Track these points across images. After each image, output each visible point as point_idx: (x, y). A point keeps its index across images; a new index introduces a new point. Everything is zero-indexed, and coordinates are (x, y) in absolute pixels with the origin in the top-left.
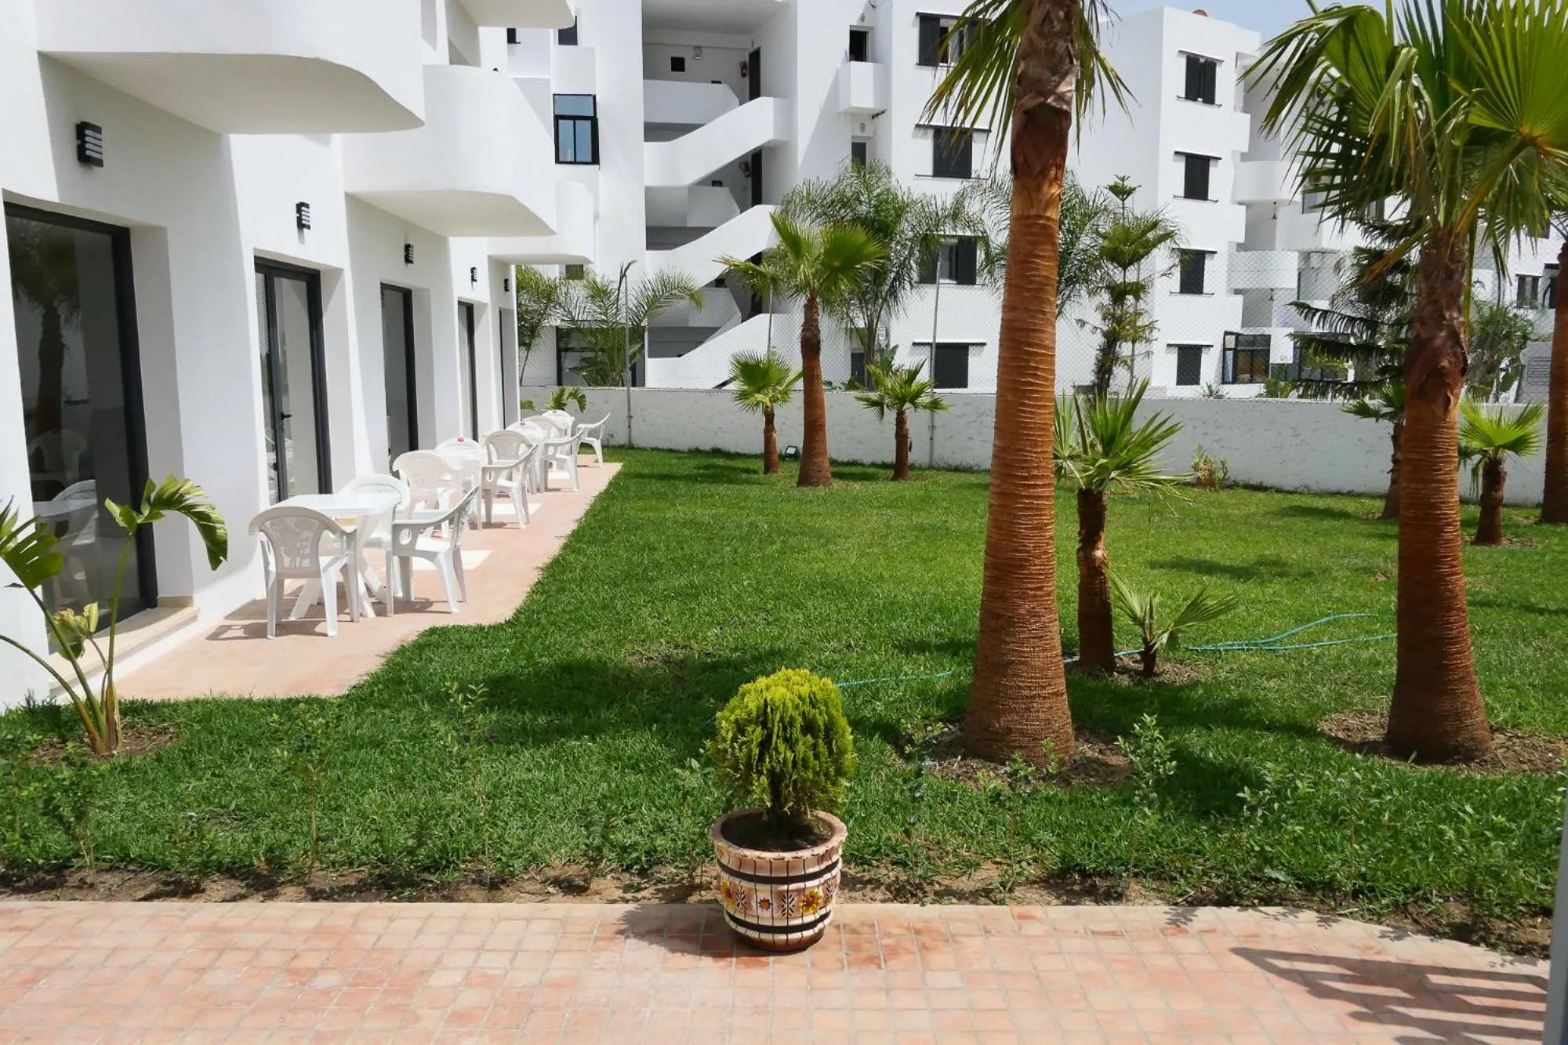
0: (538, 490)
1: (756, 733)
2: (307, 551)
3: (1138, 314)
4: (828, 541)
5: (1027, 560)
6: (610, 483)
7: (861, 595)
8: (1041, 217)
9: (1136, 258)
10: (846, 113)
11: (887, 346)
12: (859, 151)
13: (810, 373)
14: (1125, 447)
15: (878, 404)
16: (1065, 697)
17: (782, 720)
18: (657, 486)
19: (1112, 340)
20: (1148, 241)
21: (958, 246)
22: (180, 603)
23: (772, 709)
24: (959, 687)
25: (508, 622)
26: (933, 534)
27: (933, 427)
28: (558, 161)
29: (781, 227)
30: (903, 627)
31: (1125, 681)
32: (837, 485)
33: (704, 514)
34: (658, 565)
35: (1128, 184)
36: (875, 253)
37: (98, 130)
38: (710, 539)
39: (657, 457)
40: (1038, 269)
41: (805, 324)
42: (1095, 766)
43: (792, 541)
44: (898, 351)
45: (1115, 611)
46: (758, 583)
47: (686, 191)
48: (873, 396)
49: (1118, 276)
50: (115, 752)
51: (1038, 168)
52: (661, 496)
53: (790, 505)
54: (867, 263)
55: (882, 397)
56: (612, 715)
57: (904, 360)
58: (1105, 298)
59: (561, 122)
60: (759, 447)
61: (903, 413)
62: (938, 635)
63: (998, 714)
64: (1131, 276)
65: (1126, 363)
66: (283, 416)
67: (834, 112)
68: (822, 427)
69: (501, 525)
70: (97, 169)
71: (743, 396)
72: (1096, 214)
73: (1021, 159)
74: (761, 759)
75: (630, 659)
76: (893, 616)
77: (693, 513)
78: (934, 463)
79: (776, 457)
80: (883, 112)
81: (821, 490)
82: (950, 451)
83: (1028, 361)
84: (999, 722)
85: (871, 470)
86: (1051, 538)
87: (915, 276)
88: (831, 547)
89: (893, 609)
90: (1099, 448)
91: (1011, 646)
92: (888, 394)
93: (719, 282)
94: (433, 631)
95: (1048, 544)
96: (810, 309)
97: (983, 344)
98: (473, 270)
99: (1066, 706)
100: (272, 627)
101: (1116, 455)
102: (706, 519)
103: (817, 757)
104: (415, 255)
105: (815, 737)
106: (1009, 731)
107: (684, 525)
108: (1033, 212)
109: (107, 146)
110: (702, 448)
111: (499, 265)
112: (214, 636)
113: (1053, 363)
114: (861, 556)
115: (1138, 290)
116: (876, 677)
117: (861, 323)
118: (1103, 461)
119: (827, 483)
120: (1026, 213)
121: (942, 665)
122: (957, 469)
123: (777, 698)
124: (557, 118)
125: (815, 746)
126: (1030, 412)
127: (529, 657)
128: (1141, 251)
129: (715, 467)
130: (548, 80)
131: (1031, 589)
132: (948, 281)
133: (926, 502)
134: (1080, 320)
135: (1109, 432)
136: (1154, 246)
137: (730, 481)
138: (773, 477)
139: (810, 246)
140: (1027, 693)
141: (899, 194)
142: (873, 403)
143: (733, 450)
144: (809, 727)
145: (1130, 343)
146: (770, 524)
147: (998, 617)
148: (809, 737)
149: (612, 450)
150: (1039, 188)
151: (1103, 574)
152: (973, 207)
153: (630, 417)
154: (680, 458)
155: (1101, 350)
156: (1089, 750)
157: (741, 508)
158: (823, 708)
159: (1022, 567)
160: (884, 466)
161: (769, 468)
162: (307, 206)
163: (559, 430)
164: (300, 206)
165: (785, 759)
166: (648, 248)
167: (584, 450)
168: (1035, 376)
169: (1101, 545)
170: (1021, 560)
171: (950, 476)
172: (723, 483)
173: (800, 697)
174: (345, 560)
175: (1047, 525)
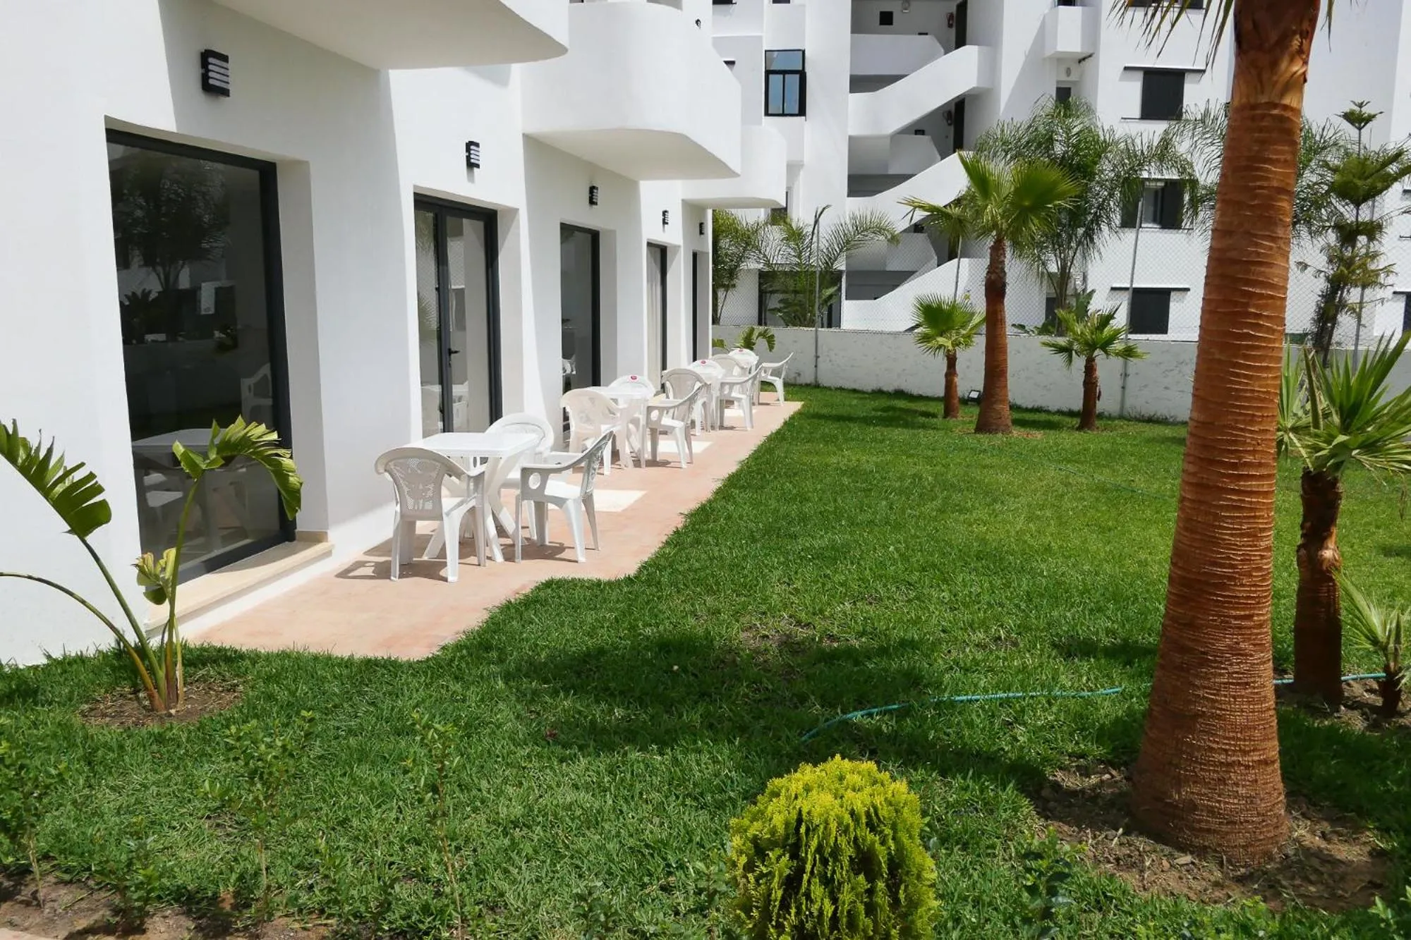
0: (713, 428)
1: (781, 864)
2: (430, 494)
3: (1374, 256)
4: (995, 501)
5: (1231, 578)
6: (785, 423)
7: (1022, 570)
8: (1275, 106)
9: (1372, 194)
10: (1050, 58)
11: (1084, 290)
12: (1063, 94)
13: (994, 318)
14: (1373, 419)
15: (1066, 350)
16: (1277, 765)
17: (820, 849)
18: (830, 428)
19: (1337, 284)
20: (1389, 175)
21: (1163, 189)
22: (316, 538)
23: (808, 830)
24: (1130, 712)
25: (629, 580)
26: (1115, 496)
27: (1125, 375)
28: (767, 114)
29: (972, 170)
30: (1067, 618)
31: (1357, 723)
32: (1017, 432)
33: (868, 461)
34: (804, 519)
35: (1367, 110)
36: (1069, 191)
37: (225, 58)
38: (867, 491)
39: (838, 399)
40: (1267, 179)
41: (990, 267)
42: (1315, 862)
43: (956, 497)
44: (1095, 295)
45: (1347, 630)
46: (907, 548)
47: (889, 141)
48: (1062, 341)
49: (1348, 212)
50: (173, 711)
51: (1274, 36)
52: (829, 440)
53: (963, 454)
54: (1057, 202)
55: (1071, 343)
56: (694, 717)
57: (1099, 304)
58: (1332, 237)
59: (771, 76)
60: (940, 391)
61: (1093, 360)
62: (1108, 632)
63: (1179, 782)
64: (1365, 214)
65: (1353, 310)
66: (450, 352)
67: (1039, 58)
68: (1003, 373)
69: (665, 464)
70: (223, 99)
71: (925, 338)
72: (1324, 148)
73: (1248, 26)
74: (785, 906)
75: (742, 636)
76: (1055, 601)
77: (858, 460)
78: (1125, 413)
79: (956, 401)
80: (1090, 56)
81: (998, 439)
82: (1144, 400)
83: (1247, 305)
84: (1179, 793)
85: (1056, 418)
86: (1268, 549)
87: (1117, 219)
88: (998, 506)
89: (1057, 593)
90: (1336, 419)
91: (1201, 693)
92: (1078, 340)
93: (917, 228)
94: (549, 584)
95: (1262, 557)
96: (997, 250)
97: (1188, 290)
98: (665, 213)
99: (1279, 778)
100: (396, 569)
101: (1362, 429)
102: (868, 467)
103: (871, 909)
104: (600, 196)
105: (871, 878)
106: (1193, 807)
107: (844, 473)
108: (1264, 99)
109: (236, 76)
110: (885, 389)
111: (693, 210)
112: (344, 574)
113: (1283, 308)
114: (1030, 519)
115: (1373, 230)
116: (1024, 689)
117: (1053, 268)
118: (1342, 438)
119: (1006, 431)
120: (1252, 100)
121: (1109, 676)
122: (1151, 420)
123: (817, 810)
124: (768, 73)
125: (871, 892)
126: (1246, 376)
127: (633, 628)
128: (1379, 185)
129: (893, 409)
130: (760, 38)
131: (1236, 618)
132: (1150, 225)
133: (1111, 457)
134: (1300, 263)
135: (1352, 400)
136: (1396, 179)
137: (907, 425)
138: (951, 422)
139: (998, 186)
140: (1222, 758)
141: (1101, 133)
142: (1061, 350)
143: (915, 392)
144: (864, 862)
145: (1359, 289)
146: (936, 476)
147: (1183, 650)
148: (861, 878)
149: (793, 388)
150: (1274, 64)
151: (1332, 580)
152: (1182, 147)
153: (817, 357)
154: (861, 399)
155: (1322, 296)
156: (1305, 833)
157: (912, 456)
158: (888, 831)
159: (1223, 587)
160: (1071, 414)
161: (949, 412)
162: (477, 145)
163: (742, 368)
164: (470, 145)
165: (821, 911)
166: (848, 196)
167: (765, 387)
168: (1258, 327)
169: (1331, 544)
170: (1221, 577)
171: (1141, 427)
172: (897, 427)
173: (852, 813)
174: (472, 503)
175: (1264, 530)
